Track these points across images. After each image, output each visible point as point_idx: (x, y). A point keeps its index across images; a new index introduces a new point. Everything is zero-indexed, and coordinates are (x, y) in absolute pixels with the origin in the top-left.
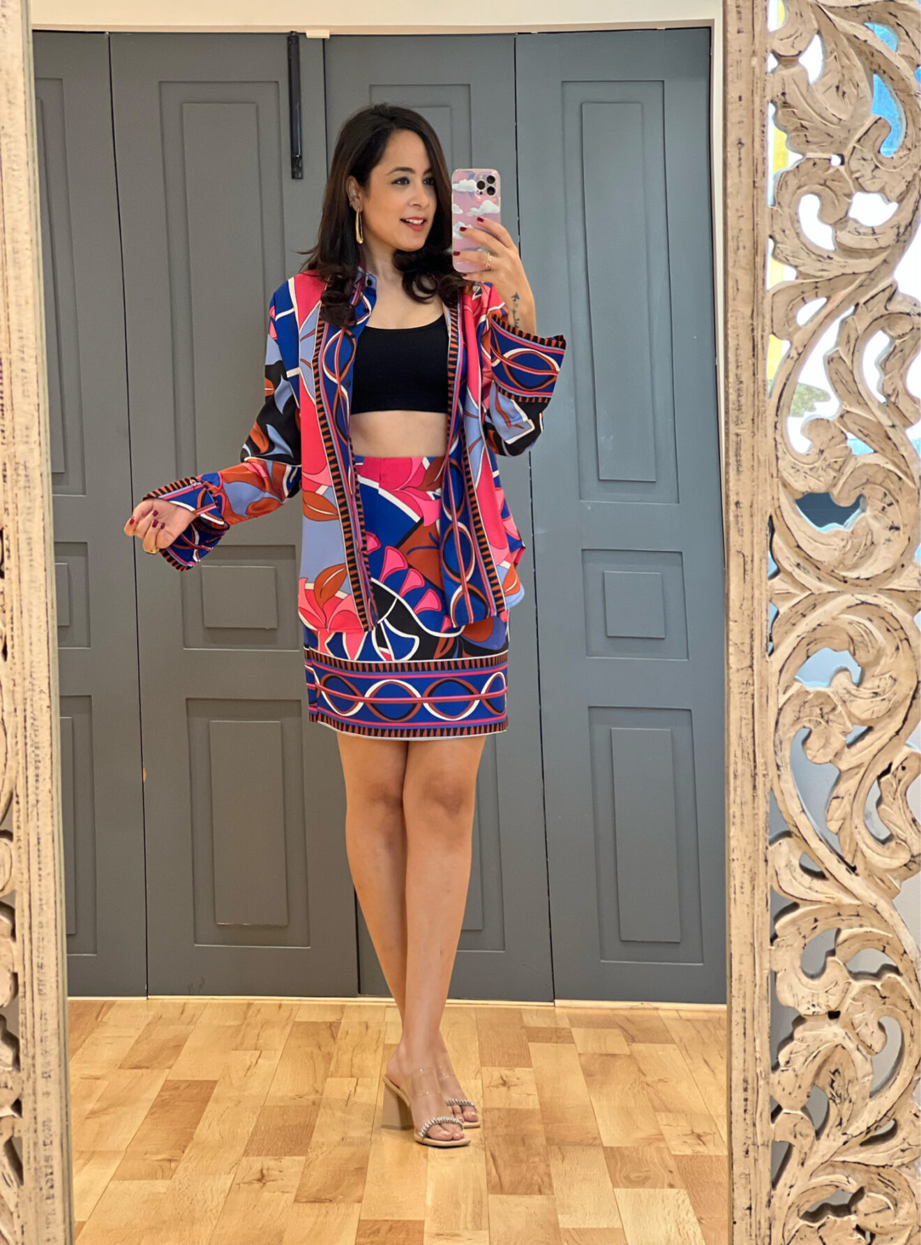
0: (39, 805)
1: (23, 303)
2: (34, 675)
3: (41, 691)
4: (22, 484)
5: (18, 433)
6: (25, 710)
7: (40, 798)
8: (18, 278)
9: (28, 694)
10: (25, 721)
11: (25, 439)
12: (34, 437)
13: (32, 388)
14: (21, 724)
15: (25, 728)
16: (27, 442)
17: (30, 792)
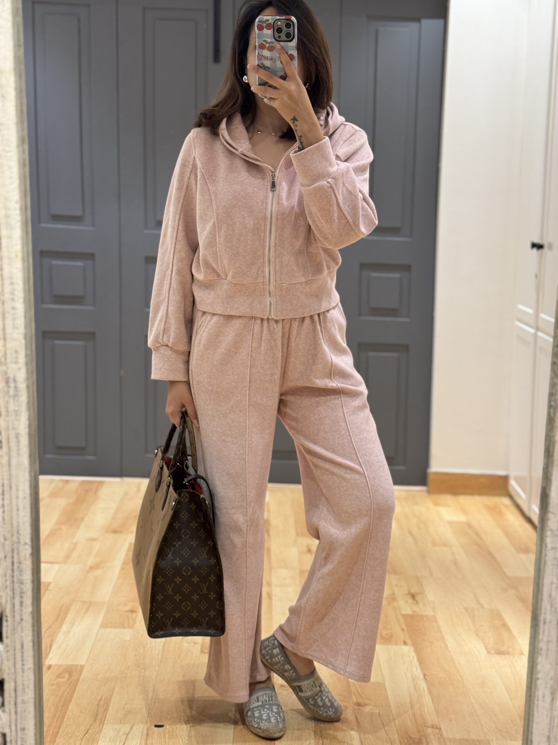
0: (23, 622)
1: (13, 255)
2: (20, 532)
3: (25, 544)
4: (12, 391)
5: (9, 356)
6: (13, 557)
7: (24, 617)
8: (10, 237)
9: (15, 546)
10: (13, 564)
11: (14, 360)
12: (22, 359)
13: (21, 321)
14: (11, 567)
15: (13, 570)
16: (16, 363)
17: (16, 614)
